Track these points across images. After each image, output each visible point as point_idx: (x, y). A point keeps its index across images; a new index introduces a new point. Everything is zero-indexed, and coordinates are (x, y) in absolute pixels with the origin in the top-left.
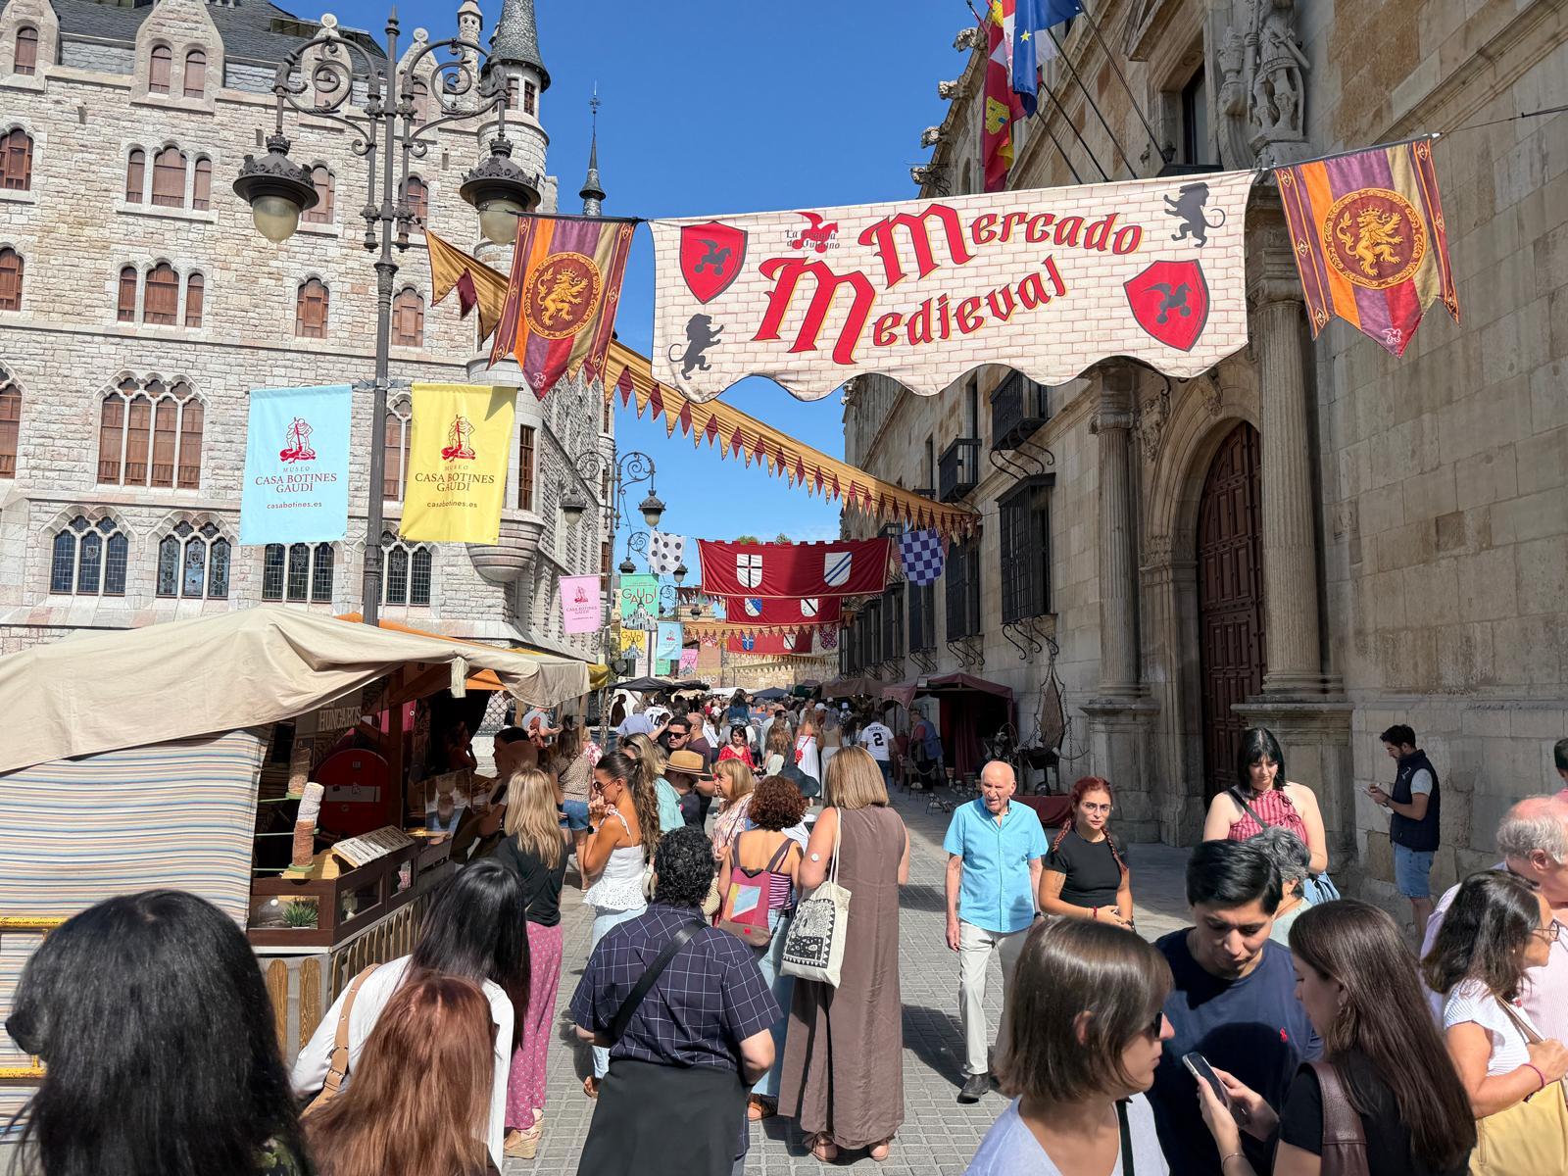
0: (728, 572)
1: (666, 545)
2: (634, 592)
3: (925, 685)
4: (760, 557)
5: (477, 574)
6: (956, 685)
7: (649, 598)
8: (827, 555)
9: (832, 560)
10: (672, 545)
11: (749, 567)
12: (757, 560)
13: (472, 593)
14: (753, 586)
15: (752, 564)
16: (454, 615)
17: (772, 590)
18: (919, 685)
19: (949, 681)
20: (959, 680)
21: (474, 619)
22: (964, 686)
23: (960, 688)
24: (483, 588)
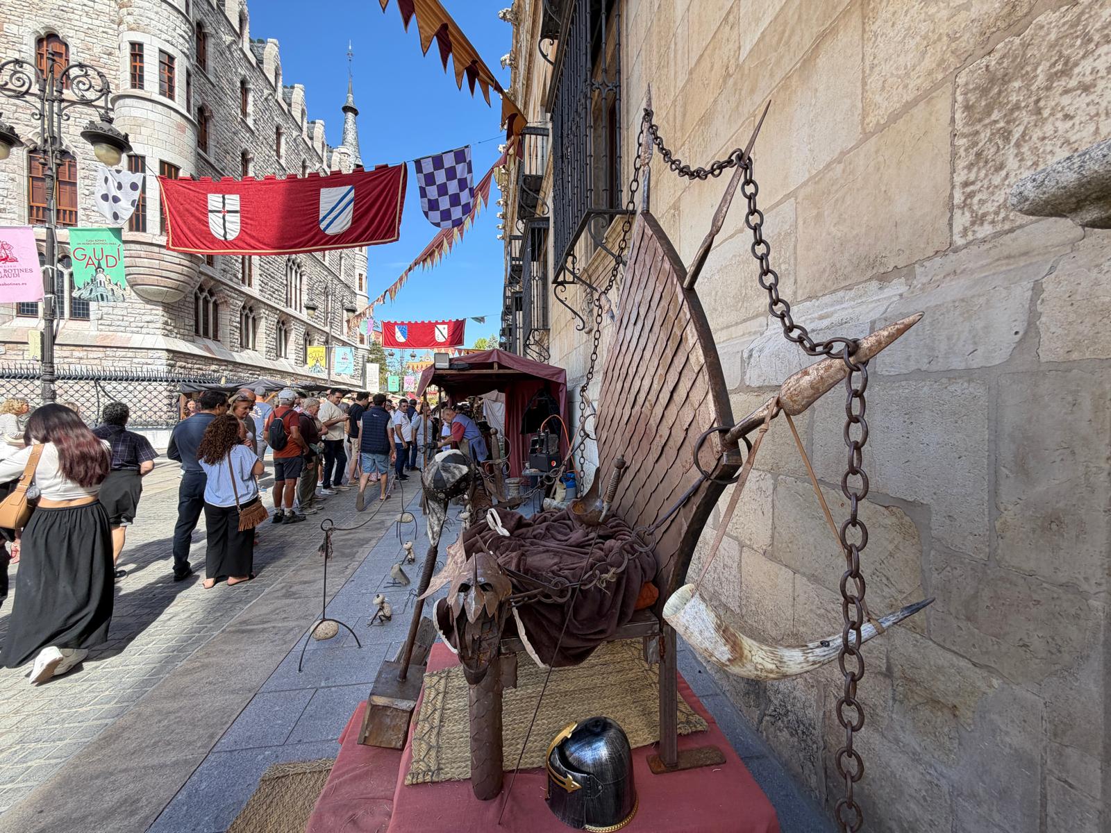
0: (199, 220)
1: (120, 187)
2: (90, 253)
3: (446, 365)
4: (237, 197)
5: (133, 294)
6: (490, 366)
7: (111, 261)
8: (323, 191)
9: (329, 197)
10: (126, 186)
11: (224, 212)
12: (234, 201)
13: (129, 310)
14: (230, 237)
15: (226, 209)
16: (112, 328)
17: (253, 242)
18: (438, 365)
19: (478, 360)
20: (494, 358)
21: (133, 332)
22: (501, 366)
23: (495, 370)
24: (141, 306)
